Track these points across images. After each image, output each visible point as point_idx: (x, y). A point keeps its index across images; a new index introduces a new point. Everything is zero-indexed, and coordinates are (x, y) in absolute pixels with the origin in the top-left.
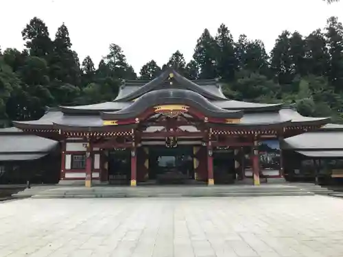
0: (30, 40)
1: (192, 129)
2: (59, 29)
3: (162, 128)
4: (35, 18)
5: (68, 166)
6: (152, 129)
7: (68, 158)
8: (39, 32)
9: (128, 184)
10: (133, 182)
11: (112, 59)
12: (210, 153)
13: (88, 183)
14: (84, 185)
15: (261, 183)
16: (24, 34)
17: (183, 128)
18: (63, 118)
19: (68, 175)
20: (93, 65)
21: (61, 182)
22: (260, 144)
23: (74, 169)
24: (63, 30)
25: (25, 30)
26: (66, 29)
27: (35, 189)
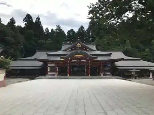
0: (26, 23)
1: (84, 61)
2: (37, 18)
3: (76, 60)
4: (28, 14)
5: (49, 70)
6: (73, 61)
7: (49, 68)
8: (29, 19)
9: (67, 76)
10: (68, 75)
11: (57, 30)
12: (89, 67)
13: (56, 75)
14: (55, 76)
15: (103, 76)
16: (24, 20)
17: (82, 60)
18: (47, 57)
19: (49, 73)
20: (49, 31)
21: (47, 75)
22: (103, 65)
23: (51, 71)
24: (38, 19)
25: (24, 19)
26: (39, 18)
27: (40, 77)
